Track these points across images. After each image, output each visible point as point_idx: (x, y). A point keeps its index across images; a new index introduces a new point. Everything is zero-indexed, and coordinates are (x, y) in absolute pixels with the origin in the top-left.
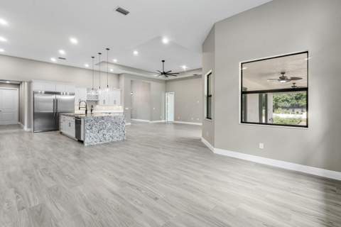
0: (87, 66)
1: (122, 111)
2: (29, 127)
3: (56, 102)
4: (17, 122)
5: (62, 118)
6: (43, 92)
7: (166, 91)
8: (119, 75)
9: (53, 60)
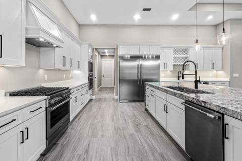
0: (175, 18)
1: (227, 79)
2: (117, 95)
3: (140, 68)
4: (112, 86)
5: (149, 91)
6: (129, 57)
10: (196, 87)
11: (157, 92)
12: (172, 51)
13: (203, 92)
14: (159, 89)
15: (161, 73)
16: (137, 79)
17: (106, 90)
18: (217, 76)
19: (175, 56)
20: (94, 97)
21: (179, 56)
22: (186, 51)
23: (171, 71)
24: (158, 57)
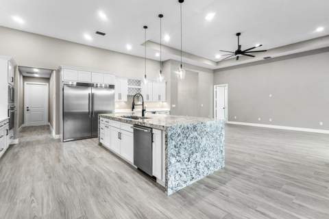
0: (129, 48)
1: (168, 109)
3: (92, 98)
4: (46, 123)
5: (102, 122)
6: (75, 83)
7: (215, 83)
8: (162, 63)
9: (88, 37)
10: (143, 115)
11: (112, 123)
12: (126, 81)
13: (147, 118)
14: (113, 119)
15: (115, 104)
16: (88, 111)
17: (35, 130)
18: (162, 107)
19: (130, 86)
20: (16, 141)
21: (133, 87)
22: (139, 82)
23: (125, 102)
24: (112, 87)
